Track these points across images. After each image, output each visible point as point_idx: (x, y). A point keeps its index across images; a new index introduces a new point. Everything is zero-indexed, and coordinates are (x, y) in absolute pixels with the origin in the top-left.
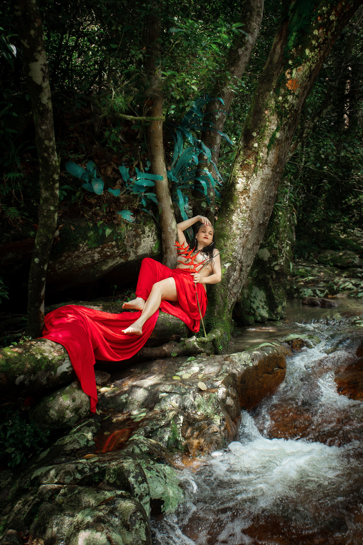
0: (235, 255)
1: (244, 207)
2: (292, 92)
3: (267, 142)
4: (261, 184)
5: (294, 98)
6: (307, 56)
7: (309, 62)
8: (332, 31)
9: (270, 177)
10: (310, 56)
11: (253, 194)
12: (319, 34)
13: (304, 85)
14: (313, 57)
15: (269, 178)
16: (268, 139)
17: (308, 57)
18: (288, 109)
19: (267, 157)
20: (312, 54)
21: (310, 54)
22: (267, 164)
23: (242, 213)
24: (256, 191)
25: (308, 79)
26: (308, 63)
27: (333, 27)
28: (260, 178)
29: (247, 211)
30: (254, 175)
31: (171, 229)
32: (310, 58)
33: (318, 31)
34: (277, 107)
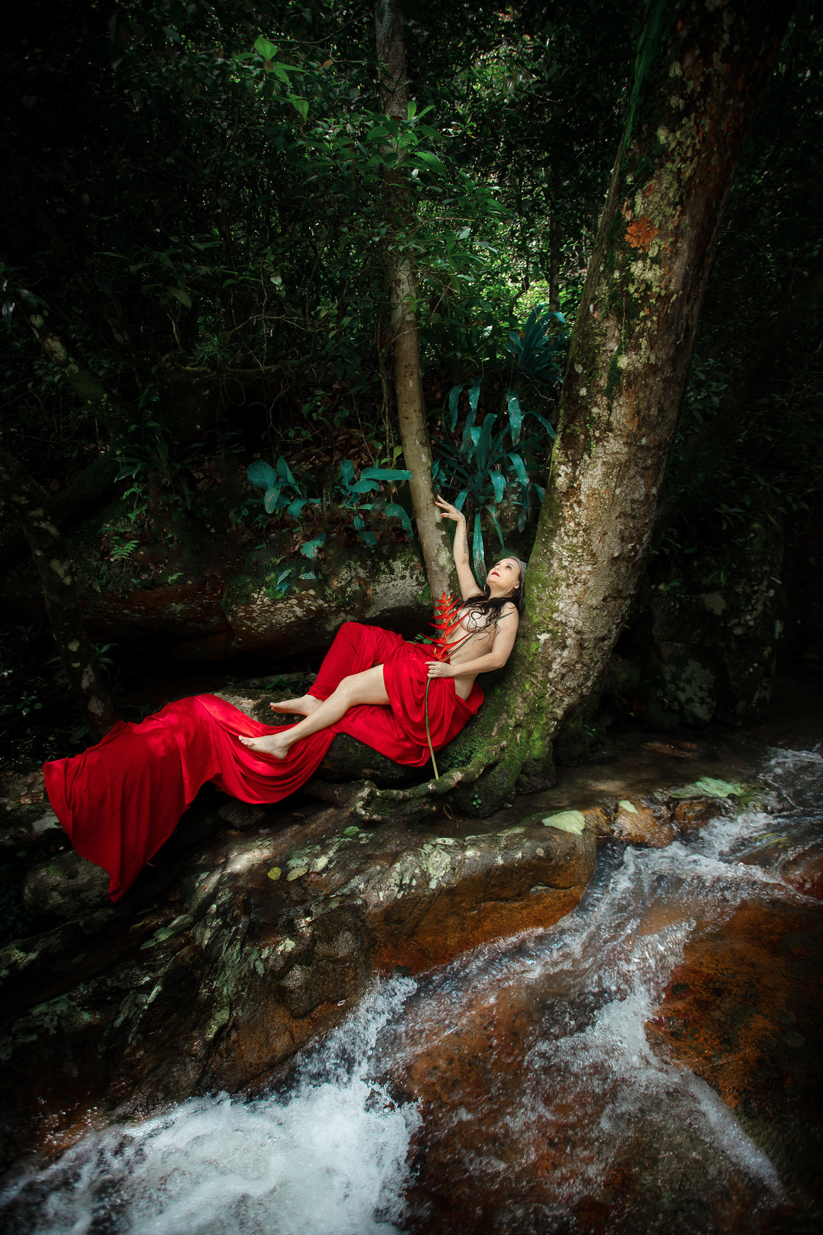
0: (559, 619)
1: (572, 524)
2: (641, 251)
3: (603, 383)
4: (606, 475)
5: (648, 265)
6: (664, 145)
7: (673, 162)
8: (723, 46)
9: (623, 458)
10: (673, 145)
11: (588, 496)
12: (684, 72)
13: (671, 227)
14: (679, 144)
15: (623, 460)
16: (605, 375)
17: (664, 149)
18: (636, 295)
19: (610, 415)
20: (675, 137)
21: (670, 138)
22: (611, 431)
23: (568, 536)
24: (595, 489)
25: (679, 208)
26: (669, 165)
27: (723, 31)
28: (599, 462)
29: (578, 531)
30: (586, 457)
31: (438, 565)
32: (674, 150)
33: (682, 64)
34: (613, 298)
